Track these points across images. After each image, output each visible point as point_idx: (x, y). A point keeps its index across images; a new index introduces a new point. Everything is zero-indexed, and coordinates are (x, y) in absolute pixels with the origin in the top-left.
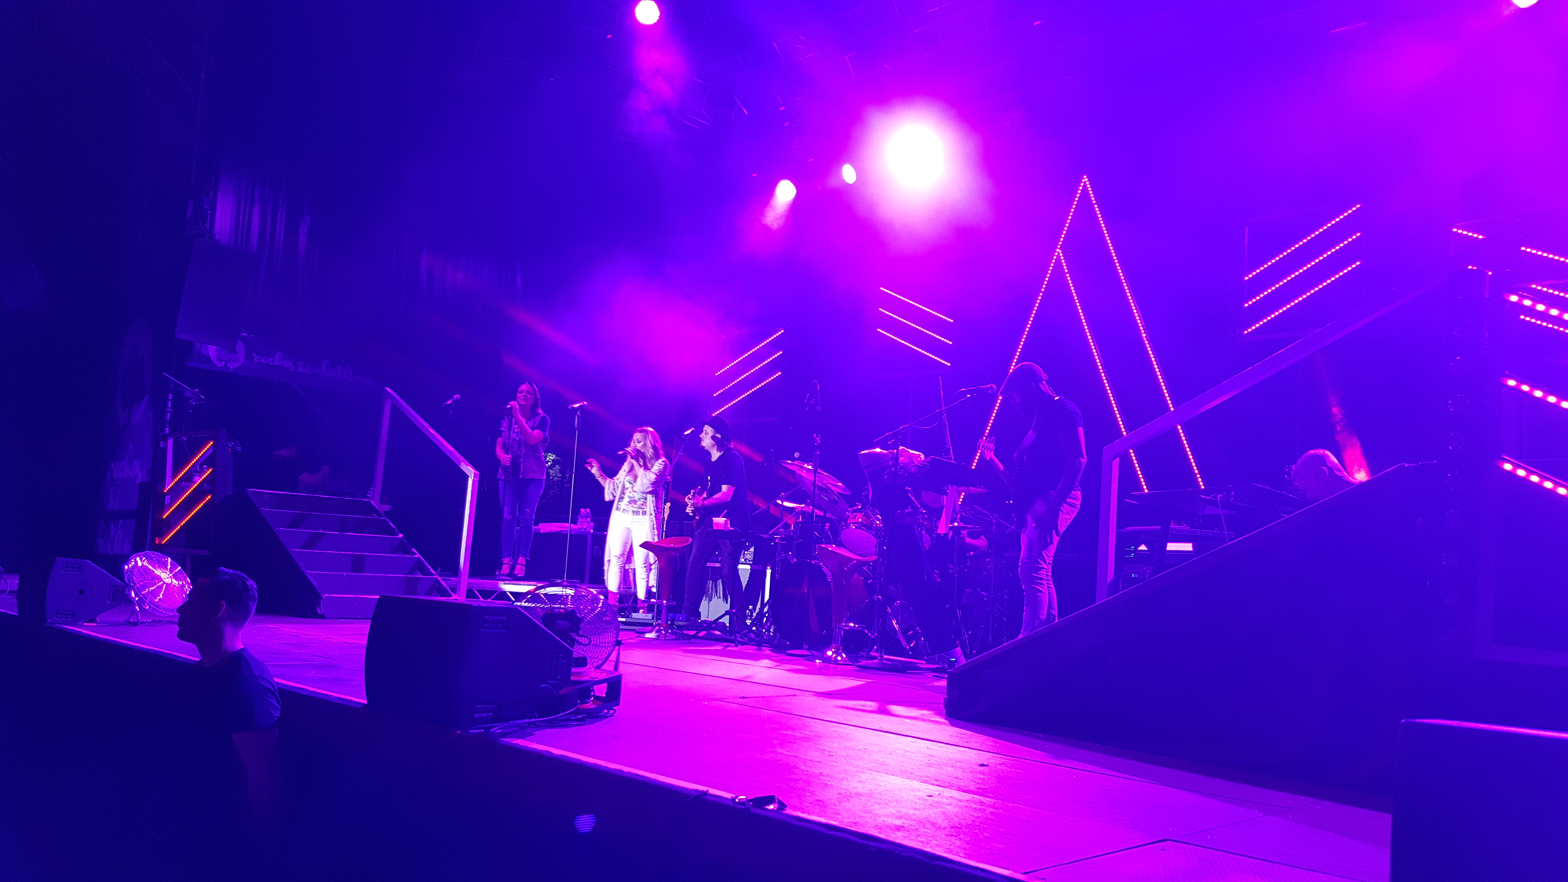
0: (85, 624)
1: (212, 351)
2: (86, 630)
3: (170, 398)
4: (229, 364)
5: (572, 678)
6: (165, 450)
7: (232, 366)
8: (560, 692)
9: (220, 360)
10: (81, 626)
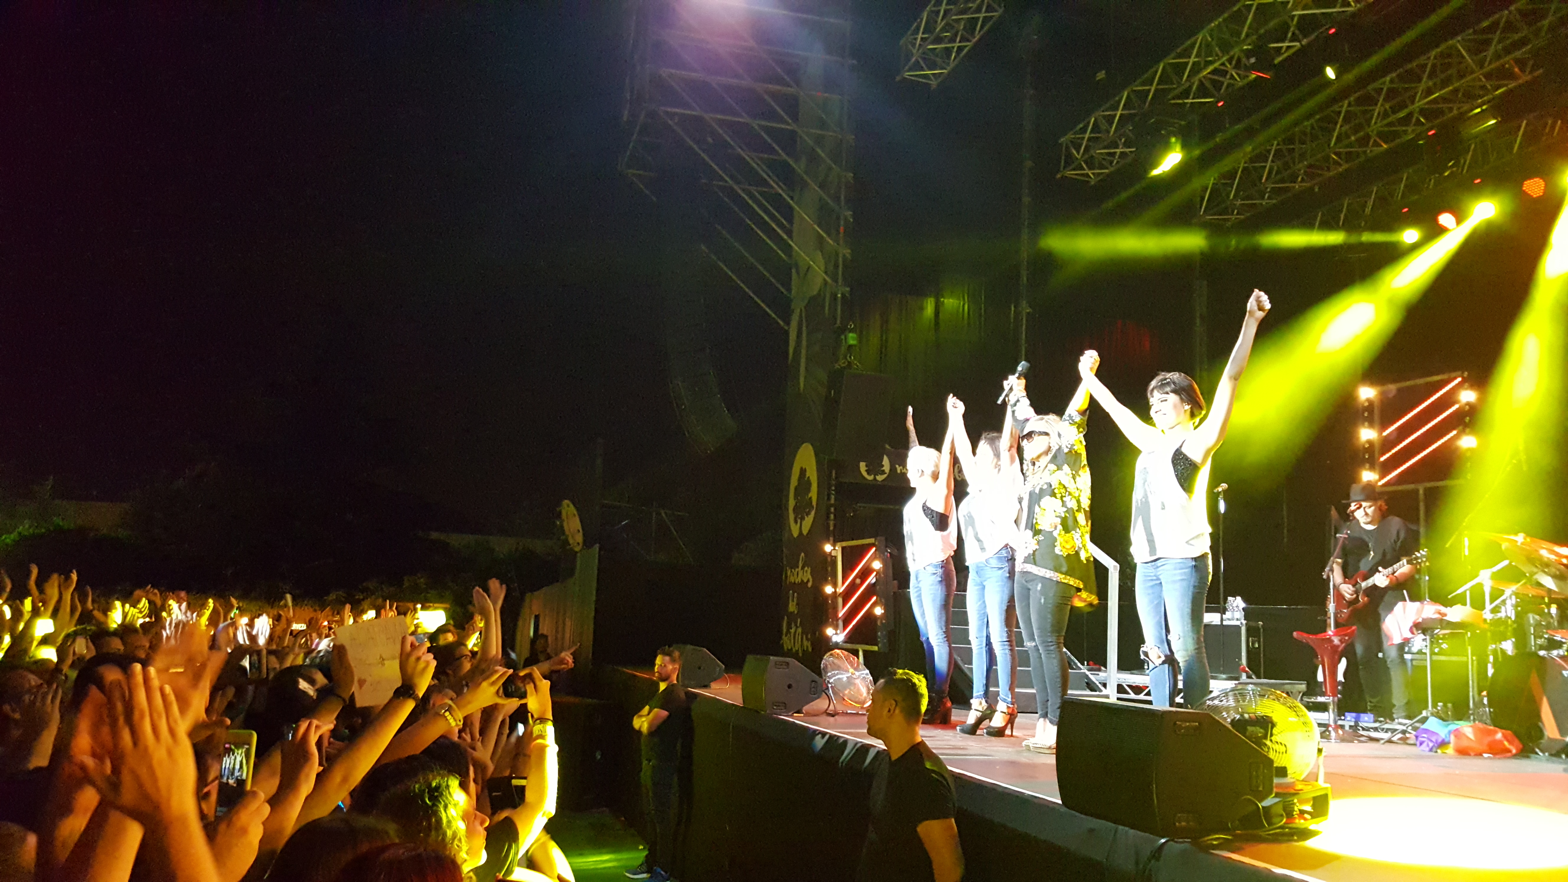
0: (795, 715)
2: (797, 720)
5: (1274, 790)
6: (836, 557)
8: (1264, 804)
10: (792, 716)
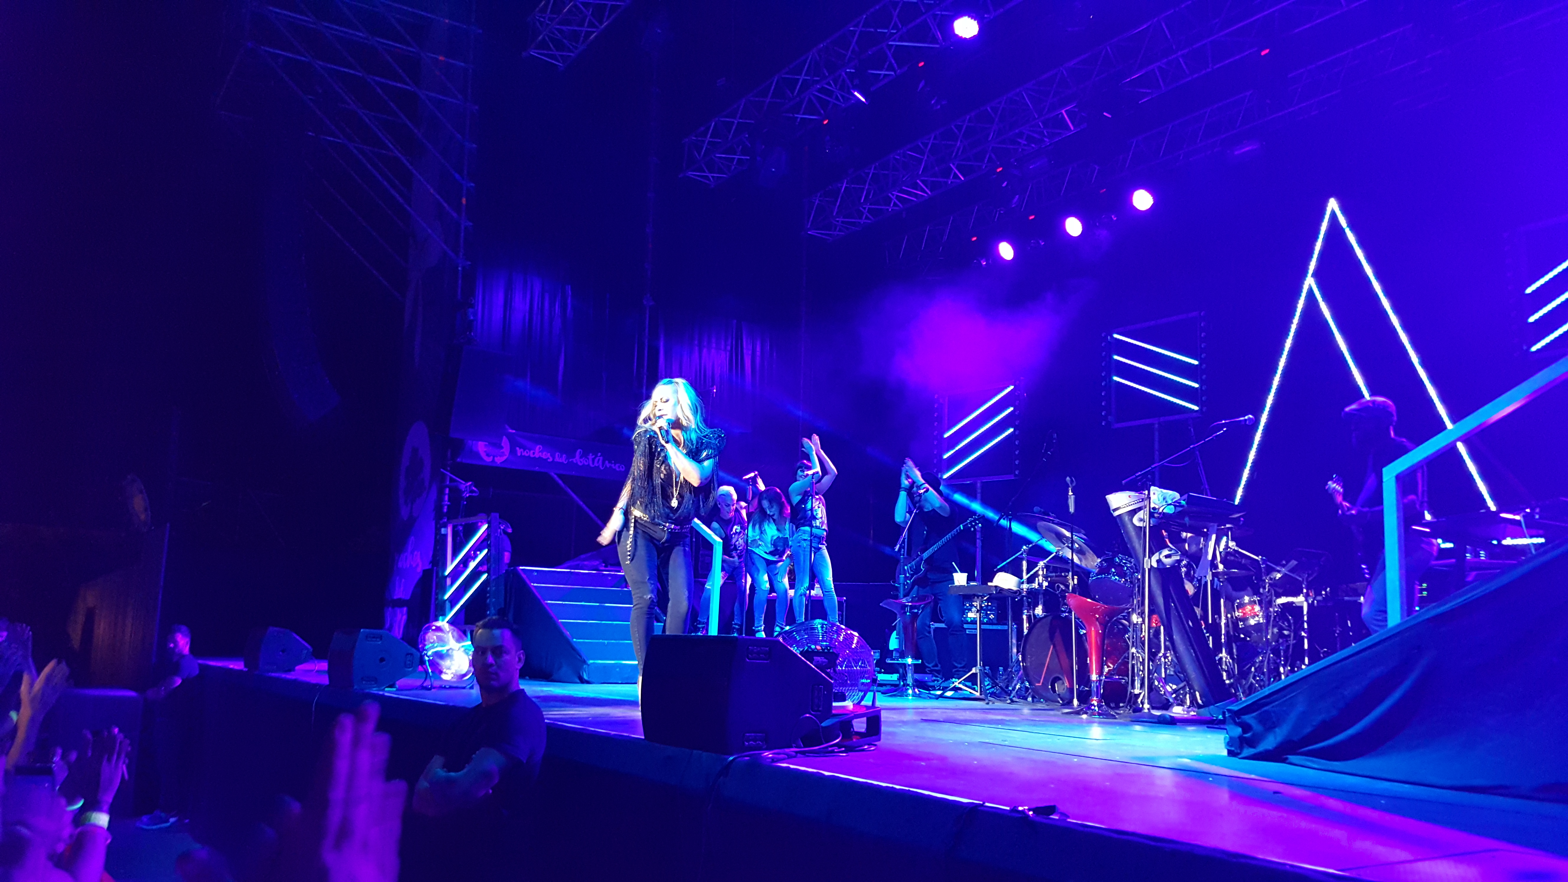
0: (386, 689)
1: (481, 447)
2: (391, 693)
3: (447, 492)
4: (496, 458)
5: (833, 712)
6: (446, 536)
7: (499, 460)
8: (823, 724)
9: (488, 455)
10: (383, 690)
